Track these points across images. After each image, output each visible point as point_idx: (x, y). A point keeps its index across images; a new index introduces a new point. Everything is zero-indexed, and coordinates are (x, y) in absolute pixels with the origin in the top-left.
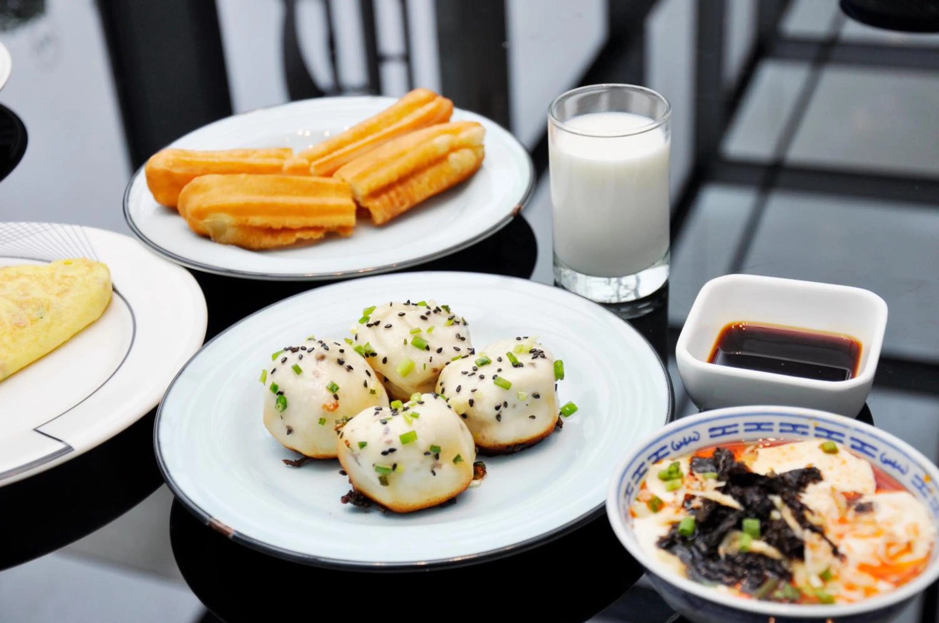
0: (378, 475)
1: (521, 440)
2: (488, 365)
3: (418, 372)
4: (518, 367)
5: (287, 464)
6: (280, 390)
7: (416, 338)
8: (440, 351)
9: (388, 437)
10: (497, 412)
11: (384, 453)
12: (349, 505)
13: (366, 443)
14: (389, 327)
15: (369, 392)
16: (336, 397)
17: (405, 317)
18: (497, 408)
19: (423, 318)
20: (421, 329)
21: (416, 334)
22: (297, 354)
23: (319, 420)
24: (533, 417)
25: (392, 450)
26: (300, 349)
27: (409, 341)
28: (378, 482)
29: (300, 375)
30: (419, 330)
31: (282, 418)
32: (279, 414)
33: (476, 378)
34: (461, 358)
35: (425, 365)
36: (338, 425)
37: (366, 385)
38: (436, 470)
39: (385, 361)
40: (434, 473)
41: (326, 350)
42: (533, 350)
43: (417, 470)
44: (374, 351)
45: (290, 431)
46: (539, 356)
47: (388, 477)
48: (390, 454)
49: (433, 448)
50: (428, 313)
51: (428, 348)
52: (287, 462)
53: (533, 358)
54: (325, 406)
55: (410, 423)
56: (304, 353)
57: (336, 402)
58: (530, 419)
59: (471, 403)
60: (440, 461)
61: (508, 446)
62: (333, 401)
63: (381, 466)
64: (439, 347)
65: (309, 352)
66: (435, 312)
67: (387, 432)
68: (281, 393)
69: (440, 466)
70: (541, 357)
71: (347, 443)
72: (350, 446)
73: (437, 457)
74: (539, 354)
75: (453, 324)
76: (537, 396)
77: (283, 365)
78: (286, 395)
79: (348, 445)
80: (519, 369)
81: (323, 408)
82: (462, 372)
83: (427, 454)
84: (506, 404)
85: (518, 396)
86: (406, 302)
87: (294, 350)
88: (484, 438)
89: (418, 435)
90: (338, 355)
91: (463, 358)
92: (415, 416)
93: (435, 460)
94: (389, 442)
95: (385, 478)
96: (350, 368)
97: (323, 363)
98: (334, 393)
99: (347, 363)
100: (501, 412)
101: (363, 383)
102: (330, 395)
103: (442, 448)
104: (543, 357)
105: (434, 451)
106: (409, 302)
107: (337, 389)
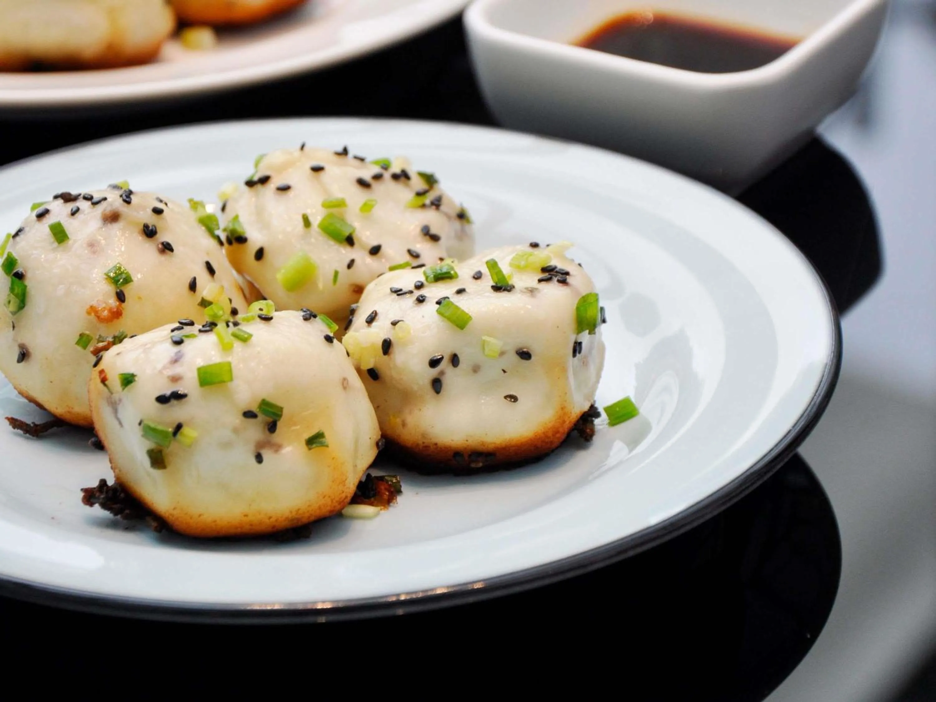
0: (149, 444)
1: (483, 444)
2: (448, 280)
3: (321, 286)
4: (502, 290)
5: (14, 427)
6: (19, 269)
7: (330, 216)
8: (375, 251)
9: (178, 370)
10: (434, 372)
11: (162, 400)
12: (97, 511)
13: (133, 376)
14: (285, 189)
15: (197, 303)
16: (121, 297)
17: (322, 174)
18: (434, 363)
19: (362, 183)
20: (348, 201)
21: (335, 211)
22: (71, 206)
23: (77, 338)
24: (513, 398)
25: (177, 396)
26: (81, 198)
27: (316, 221)
28: (146, 461)
29: (64, 245)
30: (341, 204)
31: (14, 327)
32: (9, 318)
33: (410, 300)
34: (410, 267)
35: (336, 273)
36: (101, 345)
37: (193, 286)
38: (267, 455)
39: (260, 254)
40: (259, 458)
41: (125, 204)
42: (550, 266)
43: (226, 445)
44: (244, 233)
45: (24, 356)
46: (555, 279)
47: (166, 451)
48: (174, 402)
49: (265, 405)
50: (378, 177)
51: (350, 241)
52: (15, 423)
53: (540, 281)
54: (93, 310)
55: (226, 348)
56: (84, 205)
57: (120, 305)
58: (507, 402)
59: (387, 346)
60: (277, 437)
61: (457, 453)
62: (113, 302)
63: (152, 425)
64: (375, 243)
65: (95, 204)
66: (395, 177)
67: (176, 361)
68: (19, 276)
69: (277, 447)
70: (559, 281)
71: (103, 376)
72: (107, 382)
73: (272, 427)
74: (556, 276)
75: (424, 206)
76: (525, 355)
77: (37, 223)
78: (28, 282)
79: (104, 381)
80: (503, 296)
81: (89, 313)
82: (391, 289)
83: (249, 415)
84: (455, 360)
85: (483, 345)
86: (340, 149)
87: (67, 198)
88: (404, 424)
89: (235, 372)
90: (151, 219)
91: (413, 268)
92: (244, 339)
93: (267, 432)
94: (175, 379)
95: (160, 452)
96: (167, 248)
97: (116, 229)
98: (118, 288)
99: (163, 237)
100: (442, 373)
101: (188, 281)
102: (111, 290)
103: (285, 411)
104: (563, 282)
105: (265, 412)
106: (345, 152)
107: (128, 280)
